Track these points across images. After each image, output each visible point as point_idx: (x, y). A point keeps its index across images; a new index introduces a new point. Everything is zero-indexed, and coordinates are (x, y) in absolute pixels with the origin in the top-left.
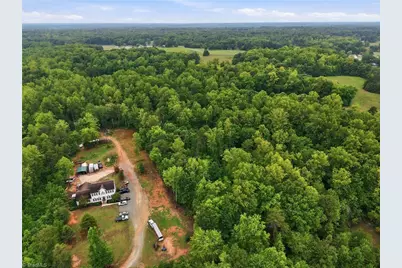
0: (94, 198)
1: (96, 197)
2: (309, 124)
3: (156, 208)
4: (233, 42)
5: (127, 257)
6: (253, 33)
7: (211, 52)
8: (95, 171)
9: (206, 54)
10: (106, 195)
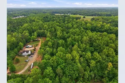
0: (23, 54)
1: (24, 54)
2: (94, 43)
3: (37, 60)
4: (96, 14)
5: (21, 71)
6: (106, 11)
7: (86, 17)
8: (30, 47)
9: (84, 17)
10: (26, 54)
